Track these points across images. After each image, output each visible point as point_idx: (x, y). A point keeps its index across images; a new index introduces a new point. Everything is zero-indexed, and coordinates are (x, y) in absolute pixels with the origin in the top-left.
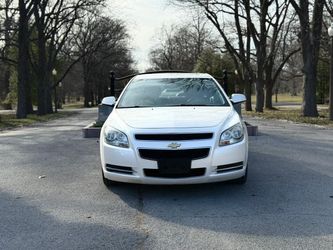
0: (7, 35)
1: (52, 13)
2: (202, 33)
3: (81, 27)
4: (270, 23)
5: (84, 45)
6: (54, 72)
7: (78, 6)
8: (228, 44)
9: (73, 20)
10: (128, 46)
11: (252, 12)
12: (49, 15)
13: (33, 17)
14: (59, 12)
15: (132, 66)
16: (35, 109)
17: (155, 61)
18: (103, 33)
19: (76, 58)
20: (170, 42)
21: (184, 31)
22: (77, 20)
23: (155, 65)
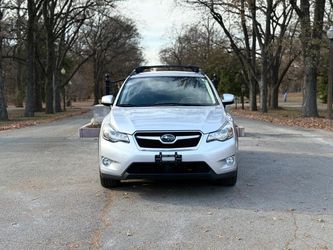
2: (211, 33)
3: (92, 26)
4: (277, 24)
5: (95, 43)
6: (63, 71)
7: (87, 7)
8: (233, 45)
9: (83, 20)
11: (258, 12)
12: (58, 15)
13: (42, 17)
14: (68, 12)
16: (44, 106)
17: (165, 59)
19: (86, 57)
20: (180, 40)
21: (194, 30)
22: (87, 20)
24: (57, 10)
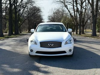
0: (6, 11)
1: (19, 5)
2: (63, 11)
3: (28, 9)
5: (29, 14)
6: (20, 22)
7: (27, 3)
9: (25, 7)
10: (42, 15)
13: (13, 6)
14: (21, 5)
15: (43, 21)
16: (14, 33)
17: (49, 19)
18: (34, 11)
19: (26, 18)
20: (54, 13)
21: (58, 10)
22: (26, 7)
23: (50, 21)
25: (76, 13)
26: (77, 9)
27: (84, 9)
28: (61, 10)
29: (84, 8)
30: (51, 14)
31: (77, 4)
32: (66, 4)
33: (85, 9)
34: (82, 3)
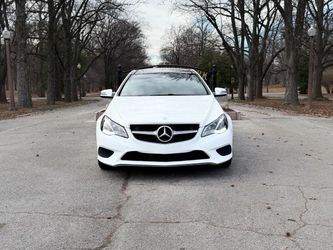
1: (77, 16)
2: (204, 33)
3: (103, 27)
5: (105, 43)
6: (79, 66)
7: (99, 10)
8: (225, 43)
9: (95, 21)
10: (143, 45)
11: (246, 15)
12: (74, 18)
13: (61, 19)
14: (83, 15)
15: (146, 61)
17: (164, 57)
18: (121, 33)
19: (98, 54)
20: (178, 40)
21: (189, 31)
22: (99, 22)
23: (165, 61)
24: (73, 13)
25: (240, 38)
26: (244, 26)
27: (263, 29)
28: (198, 30)
29: (262, 25)
30: (170, 42)
31: (242, 12)
32: (213, 12)
33: (266, 27)
34: (258, 10)
